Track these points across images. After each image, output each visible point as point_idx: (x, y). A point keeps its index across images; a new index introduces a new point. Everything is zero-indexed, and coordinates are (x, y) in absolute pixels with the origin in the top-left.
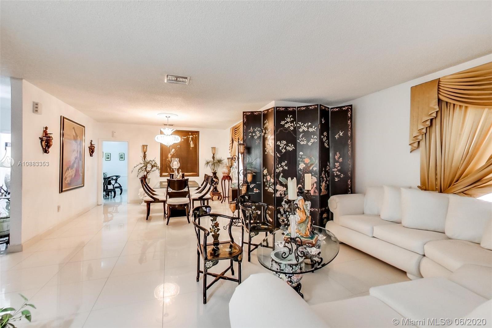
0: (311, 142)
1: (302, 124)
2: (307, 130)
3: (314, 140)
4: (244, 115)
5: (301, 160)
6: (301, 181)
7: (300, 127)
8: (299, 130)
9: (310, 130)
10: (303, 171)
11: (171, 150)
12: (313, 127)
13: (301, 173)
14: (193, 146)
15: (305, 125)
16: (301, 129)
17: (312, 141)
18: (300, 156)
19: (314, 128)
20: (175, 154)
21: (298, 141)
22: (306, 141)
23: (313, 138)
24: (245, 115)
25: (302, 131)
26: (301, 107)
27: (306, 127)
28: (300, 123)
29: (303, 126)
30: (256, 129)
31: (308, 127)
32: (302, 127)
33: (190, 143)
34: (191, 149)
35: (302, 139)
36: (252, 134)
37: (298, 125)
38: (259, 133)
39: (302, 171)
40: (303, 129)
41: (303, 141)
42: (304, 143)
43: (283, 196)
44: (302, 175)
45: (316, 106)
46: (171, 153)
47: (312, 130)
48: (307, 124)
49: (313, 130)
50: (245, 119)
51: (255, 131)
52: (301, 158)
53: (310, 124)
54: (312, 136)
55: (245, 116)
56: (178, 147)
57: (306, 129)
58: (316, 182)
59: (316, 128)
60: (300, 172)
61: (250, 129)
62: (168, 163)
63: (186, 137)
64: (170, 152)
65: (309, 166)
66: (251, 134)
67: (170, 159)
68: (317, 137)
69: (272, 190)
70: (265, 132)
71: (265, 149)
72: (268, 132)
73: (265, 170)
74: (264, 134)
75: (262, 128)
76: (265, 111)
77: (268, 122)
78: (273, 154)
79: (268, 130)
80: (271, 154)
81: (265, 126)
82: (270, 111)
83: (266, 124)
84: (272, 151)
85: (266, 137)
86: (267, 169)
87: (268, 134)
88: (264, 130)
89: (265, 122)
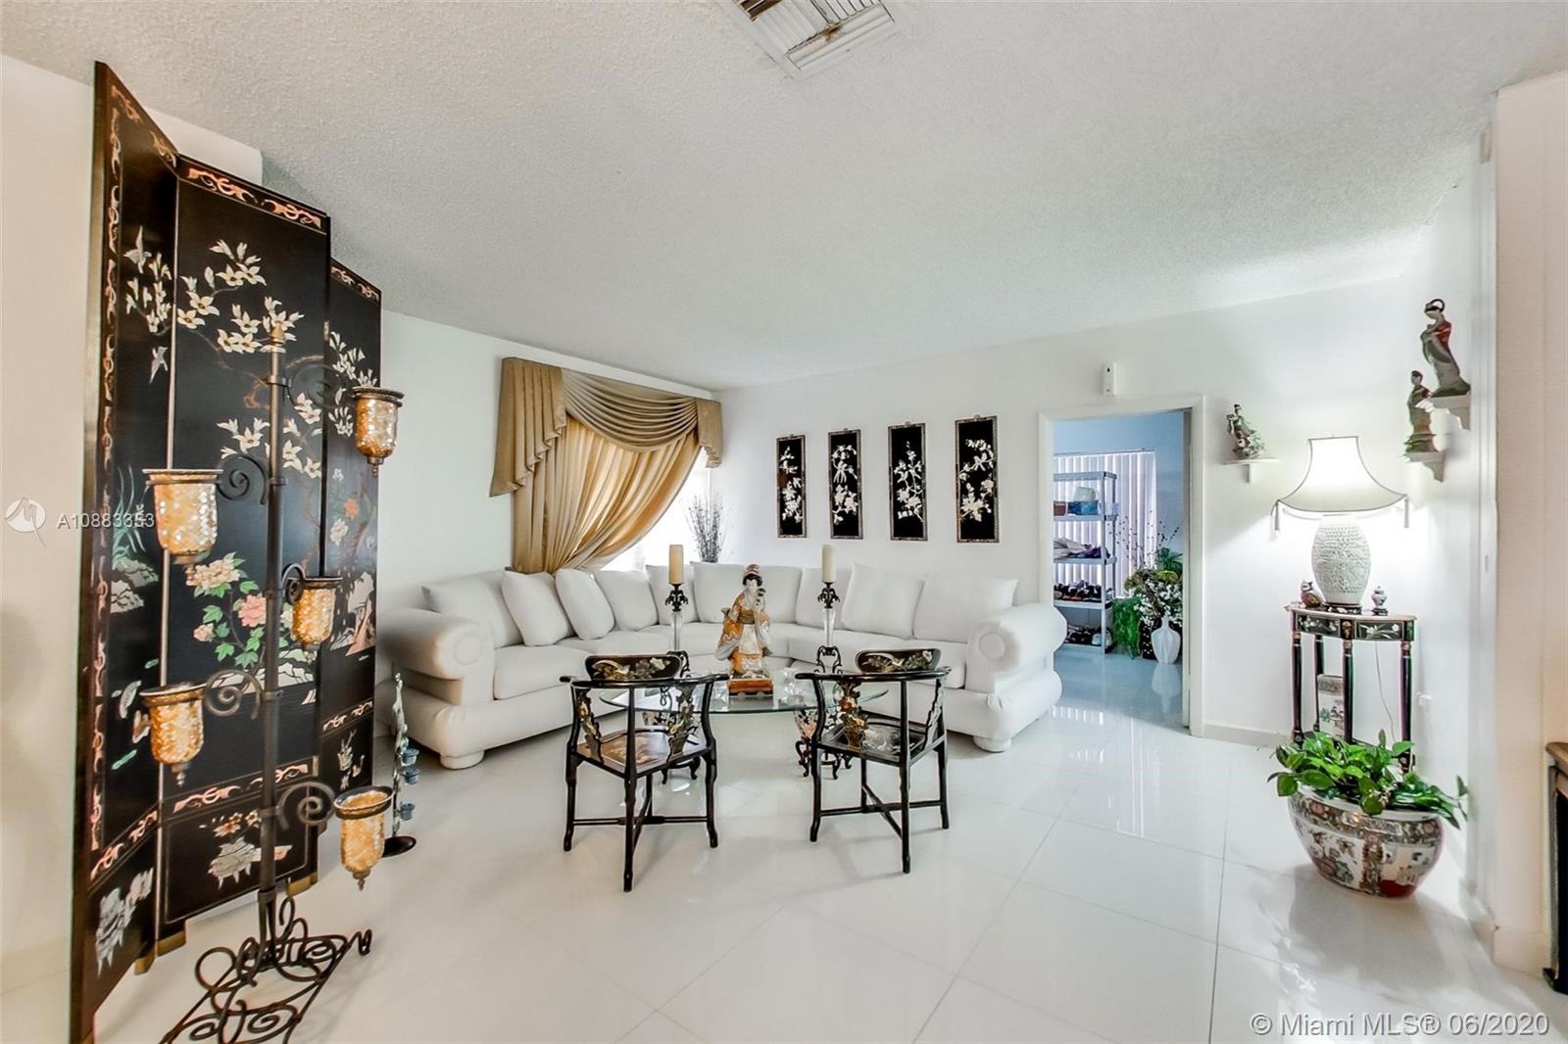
1: (343, 345)
10: (342, 554)
30: (154, 257)
32: (341, 356)
36: (140, 292)
38: (165, 300)
48: (355, 349)
51: (152, 273)
58: (371, 596)
61: (134, 246)
66: (135, 283)
69: (300, 672)
70: (215, 311)
71: (221, 425)
72: (260, 327)
73: (218, 562)
74: (201, 322)
75: (178, 274)
76: (219, 174)
77: (255, 264)
78: (307, 469)
79: (262, 320)
80: (297, 464)
81: (220, 274)
82: (279, 208)
83: (229, 269)
84: (298, 449)
85: (228, 349)
86: (235, 557)
87: (256, 337)
88: (211, 299)
89: (222, 247)
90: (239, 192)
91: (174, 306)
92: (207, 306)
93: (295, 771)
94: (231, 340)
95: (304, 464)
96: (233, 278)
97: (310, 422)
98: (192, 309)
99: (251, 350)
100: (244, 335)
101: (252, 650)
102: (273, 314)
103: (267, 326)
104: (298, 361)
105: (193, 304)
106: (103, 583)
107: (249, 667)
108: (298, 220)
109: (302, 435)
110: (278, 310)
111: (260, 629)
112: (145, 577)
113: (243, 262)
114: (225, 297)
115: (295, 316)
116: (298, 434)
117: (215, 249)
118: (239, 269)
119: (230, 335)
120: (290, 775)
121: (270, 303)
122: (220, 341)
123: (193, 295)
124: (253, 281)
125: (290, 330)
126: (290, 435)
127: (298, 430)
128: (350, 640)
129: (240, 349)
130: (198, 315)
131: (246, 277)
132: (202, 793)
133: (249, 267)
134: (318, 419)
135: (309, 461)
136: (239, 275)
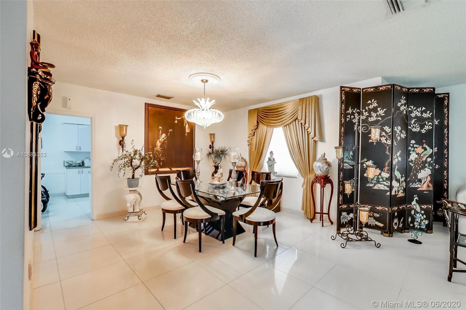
0: (425, 130)
1: (415, 108)
2: (421, 115)
3: (428, 127)
4: (341, 91)
5: (413, 149)
6: (412, 174)
7: (411, 112)
8: (411, 115)
9: (425, 115)
10: (415, 162)
11: (161, 136)
12: (428, 112)
13: (412, 165)
14: (188, 132)
15: (418, 110)
16: (413, 113)
17: (426, 128)
18: (412, 145)
19: (429, 114)
20: (166, 141)
21: (409, 127)
22: (419, 128)
23: (428, 125)
24: (343, 90)
25: (414, 116)
26: (414, 88)
27: (419, 112)
28: (412, 107)
29: (416, 111)
30: (354, 110)
31: (422, 112)
32: (414, 111)
33: (185, 126)
34: (186, 135)
35: (414, 125)
36: (351, 117)
37: (410, 109)
38: (358, 116)
39: (413, 162)
40: (416, 115)
41: (416, 128)
42: (417, 130)
43: (397, 193)
44: (413, 167)
45: (432, 90)
46: (161, 139)
47: (426, 116)
48: (420, 108)
49: (428, 115)
50: (343, 95)
51: (354, 112)
52: (413, 147)
53: (424, 108)
54: (427, 123)
55: (343, 92)
56: (170, 131)
57: (419, 114)
58: (430, 175)
59: (431, 114)
60: (411, 163)
61: (349, 110)
62: (157, 154)
63: (181, 118)
64: (159, 139)
65: (422, 157)
66: (349, 116)
67: (159, 148)
68: (432, 124)
69: (386, 187)
70: (368, 114)
71: (369, 136)
72: (377, 115)
73: (368, 162)
74: (366, 117)
75: (362, 110)
76: (368, 88)
77: (376, 102)
78: (387, 142)
79: (377, 113)
80: (385, 142)
81: (369, 107)
82: (381, 88)
83: (371, 105)
84: (385, 138)
85: (370, 121)
86: (372, 161)
87: (376, 117)
88: (367, 112)
89: (369, 102)
90: (372, 90)
91: (361, 116)
92: (366, 114)
93: (384, 209)
94: (371, 119)
95: (387, 141)
96: (371, 107)
97: (388, 132)
98: (364, 115)
99: (375, 120)
100: (373, 117)
101: (375, 180)
102: (379, 111)
103: (378, 114)
104: (385, 119)
105: (364, 114)
106: (342, 164)
107: (374, 183)
108: (385, 89)
109: (386, 135)
110: (380, 110)
111: (377, 176)
112: (353, 164)
113: (373, 103)
114: (370, 111)
115: (385, 110)
116: (385, 135)
117: (368, 103)
118: (372, 105)
119: (371, 118)
120: (383, 209)
121: (379, 109)
122: (369, 120)
123: (364, 113)
124: (375, 106)
125: (383, 113)
126: (383, 136)
127: (385, 134)
128: (419, 186)
129: (373, 120)
130: (365, 116)
131: (374, 105)
132: (366, 205)
133: (374, 103)
134: (390, 131)
135: (388, 140)
136: (373, 105)
